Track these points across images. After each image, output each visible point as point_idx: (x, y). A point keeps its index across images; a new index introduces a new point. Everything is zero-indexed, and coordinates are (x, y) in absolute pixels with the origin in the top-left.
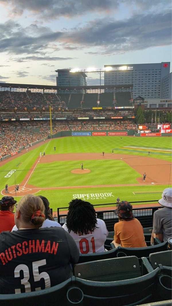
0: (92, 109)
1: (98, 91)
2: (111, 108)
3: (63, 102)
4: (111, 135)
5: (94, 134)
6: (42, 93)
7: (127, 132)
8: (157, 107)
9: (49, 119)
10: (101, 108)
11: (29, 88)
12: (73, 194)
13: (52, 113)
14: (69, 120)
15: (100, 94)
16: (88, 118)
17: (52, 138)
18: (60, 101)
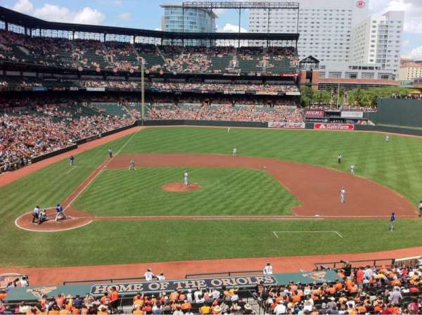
1: (235, 43)
6: (132, 43)
8: (343, 77)
15: (238, 48)
17: (144, 125)
18: (164, 58)
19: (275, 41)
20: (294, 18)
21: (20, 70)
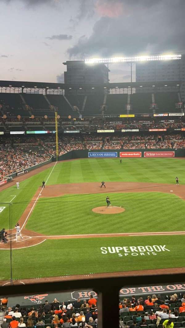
0: (119, 118)
1: (127, 91)
2: (148, 116)
3: (75, 107)
4: (149, 157)
5: (123, 154)
6: (44, 94)
7: (174, 152)
9: (54, 132)
10: (133, 116)
11: (24, 87)
12: (101, 247)
13: (59, 123)
14: (83, 134)
15: (131, 95)
16: (113, 131)
17: (58, 160)
18: (71, 106)
19: (162, 88)
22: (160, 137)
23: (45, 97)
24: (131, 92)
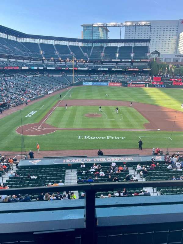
0: (111, 61)
1: (117, 45)
3: (85, 53)
5: (110, 84)
6: (68, 45)
8: (172, 61)
9: (72, 69)
10: (119, 60)
11: (56, 40)
13: (75, 63)
14: (90, 71)
15: (120, 47)
16: (107, 69)
17: (74, 86)
18: (83, 53)
19: (138, 43)
20: (148, 31)
21: (15, 59)
22: (134, 74)
23: (68, 47)
24: (120, 45)
